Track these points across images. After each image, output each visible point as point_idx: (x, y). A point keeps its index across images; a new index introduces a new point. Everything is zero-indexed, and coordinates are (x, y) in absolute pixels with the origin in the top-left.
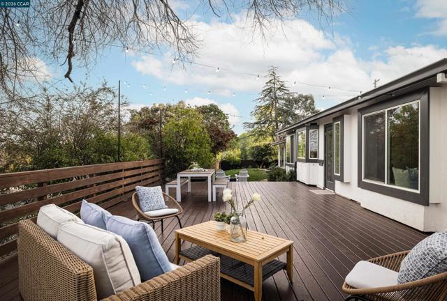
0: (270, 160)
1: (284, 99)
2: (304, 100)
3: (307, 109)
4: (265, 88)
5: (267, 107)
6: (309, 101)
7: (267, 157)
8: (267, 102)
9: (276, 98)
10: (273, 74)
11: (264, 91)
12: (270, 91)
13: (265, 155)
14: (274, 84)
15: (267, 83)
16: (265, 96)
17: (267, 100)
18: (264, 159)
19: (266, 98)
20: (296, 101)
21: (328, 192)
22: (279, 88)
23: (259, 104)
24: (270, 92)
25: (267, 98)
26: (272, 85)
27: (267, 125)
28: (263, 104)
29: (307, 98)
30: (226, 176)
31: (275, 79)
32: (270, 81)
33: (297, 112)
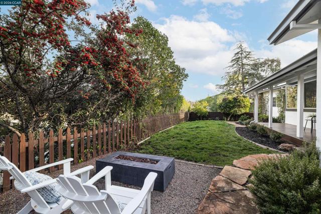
0: (239, 113)
1: (250, 65)
2: (270, 63)
4: (234, 58)
5: (235, 73)
6: (275, 64)
8: (235, 69)
9: (242, 64)
11: (233, 61)
13: (233, 107)
15: (236, 54)
16: (234, 65)
17: (235, 67)
18: (232, 111)
22: (245, 57)
23: (228, 71)
26: (240, 55)
27: (234, 87)
28: (232, 70)
29: (273, 61)
31: (242, 51)
32: (238, 53)
33: (263, 74)
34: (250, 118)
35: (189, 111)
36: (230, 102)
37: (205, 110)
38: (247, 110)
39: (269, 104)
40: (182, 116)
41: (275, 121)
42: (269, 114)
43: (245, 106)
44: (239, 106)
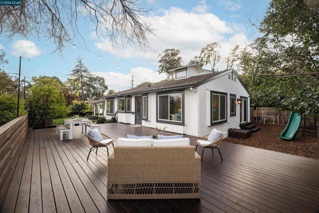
0: (84, 112)
1: (87, 77)
2: (99, 79)
3: (101, 85)
4: (75, 69)
5: (75, 80)
6: (102, 81)
8: (76, 78)
9: (82, 75)
10: (80, 62)
12: (78, 71)
13: (82, 109)
14: (81, 67)
15: (76, 66)
16: (75, 74)
17: (75, 76)
20: (95, 79)
21: (137, 126)
22: (84, 71)
23: (70, 78)
26: (79, 68)
27: (75, 91)
28: (73, 78)
29: (101, 79)
31: (81, 65)
32: (78, 66)
33: (95, 85)
34: (91, 114)
36: (80, 106)
38: (89, 110)
39: (99, 107)
41: (101, 115)
42: (99, 112)
43: (88, 108)
44: (85, 108)
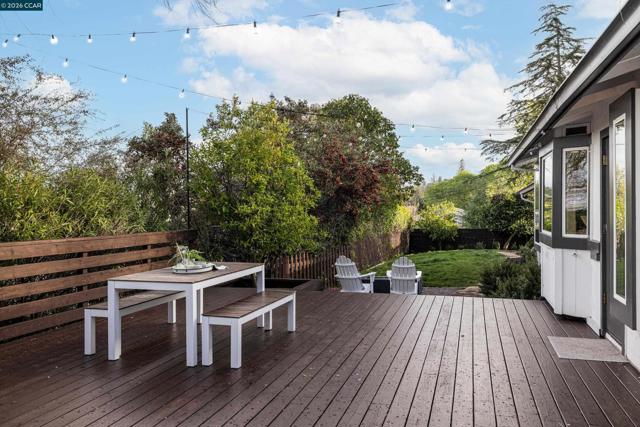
4: (536, 58)
7: (523, 221)
8: (540, 91)
10: (555, 24)
11: (532, 65)
12: (547, 63)
13: (515, 217)
14: (557, 46)
15: (540, 46)
16: (536, 77)
17: (540, 86)
18: (514, 226)
19: (537, 83)
22: (569, 57)
23: (521, 98)
24: (547, 68)
25: (541, 80)
26: (553, 50)
28: (530, 95)
30: (359, 275)
31: (559, 35)
32: (547, 42)
35: (409, 228)
37: (449, 224)
40: (395, 242)
